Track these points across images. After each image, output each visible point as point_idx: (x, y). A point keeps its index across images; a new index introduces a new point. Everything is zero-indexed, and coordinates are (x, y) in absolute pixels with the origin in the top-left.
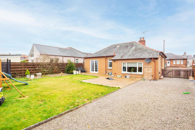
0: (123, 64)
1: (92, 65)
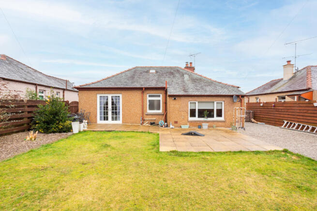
0: (189, 105)
1: (103, 106)
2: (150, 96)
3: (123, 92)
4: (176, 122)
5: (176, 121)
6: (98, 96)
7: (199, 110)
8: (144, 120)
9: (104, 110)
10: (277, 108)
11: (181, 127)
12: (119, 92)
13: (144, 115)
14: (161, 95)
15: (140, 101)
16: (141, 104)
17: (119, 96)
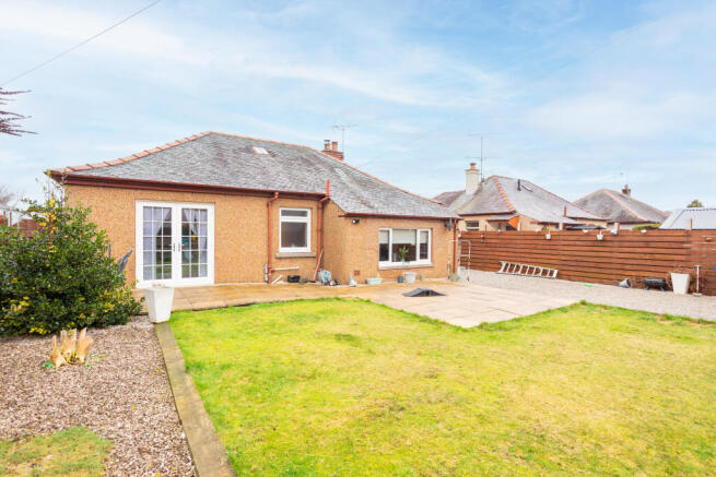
0: (380, 235)
1: (154, 236)
2: (285, 213)
3: (219, 199)
4: (357, 273)
5: (357, 269)
6: (140, 206)
7: (394, 245)
8: (273, 272)
9: (159, 247)
10: (489, 241)
11: (366, 283)
12: (208, 197)
13: (274, 260)
14: (309, 211)
15: (264, 226)
16: (266, 231)
17: (205, 210)
